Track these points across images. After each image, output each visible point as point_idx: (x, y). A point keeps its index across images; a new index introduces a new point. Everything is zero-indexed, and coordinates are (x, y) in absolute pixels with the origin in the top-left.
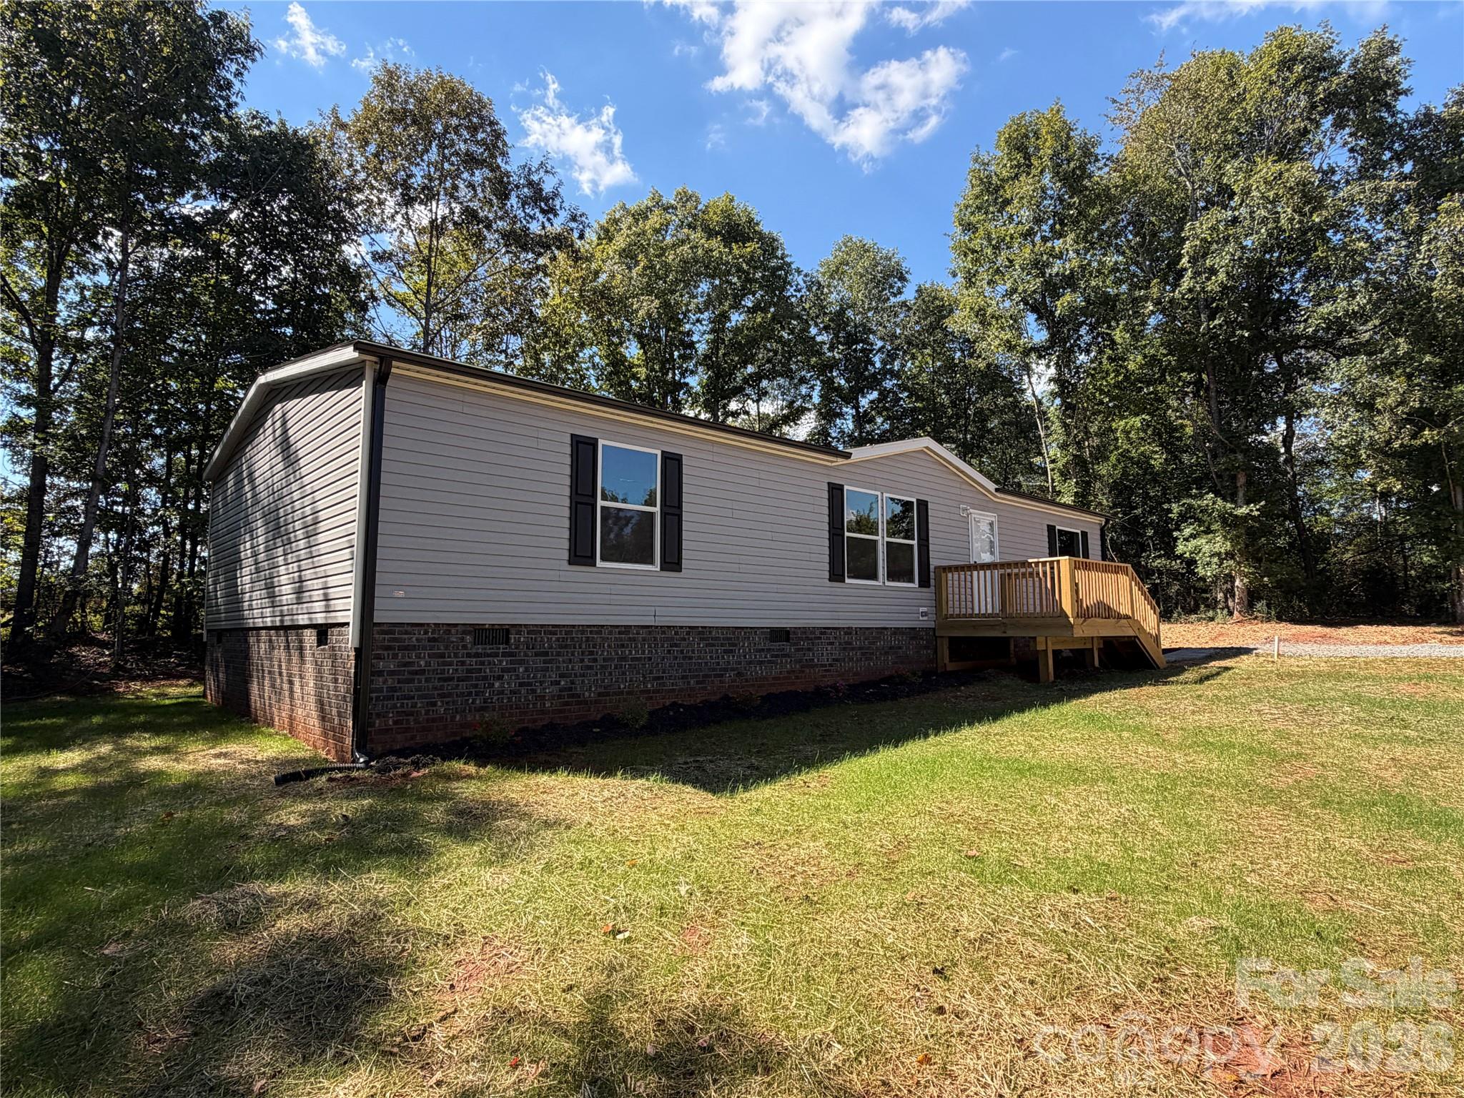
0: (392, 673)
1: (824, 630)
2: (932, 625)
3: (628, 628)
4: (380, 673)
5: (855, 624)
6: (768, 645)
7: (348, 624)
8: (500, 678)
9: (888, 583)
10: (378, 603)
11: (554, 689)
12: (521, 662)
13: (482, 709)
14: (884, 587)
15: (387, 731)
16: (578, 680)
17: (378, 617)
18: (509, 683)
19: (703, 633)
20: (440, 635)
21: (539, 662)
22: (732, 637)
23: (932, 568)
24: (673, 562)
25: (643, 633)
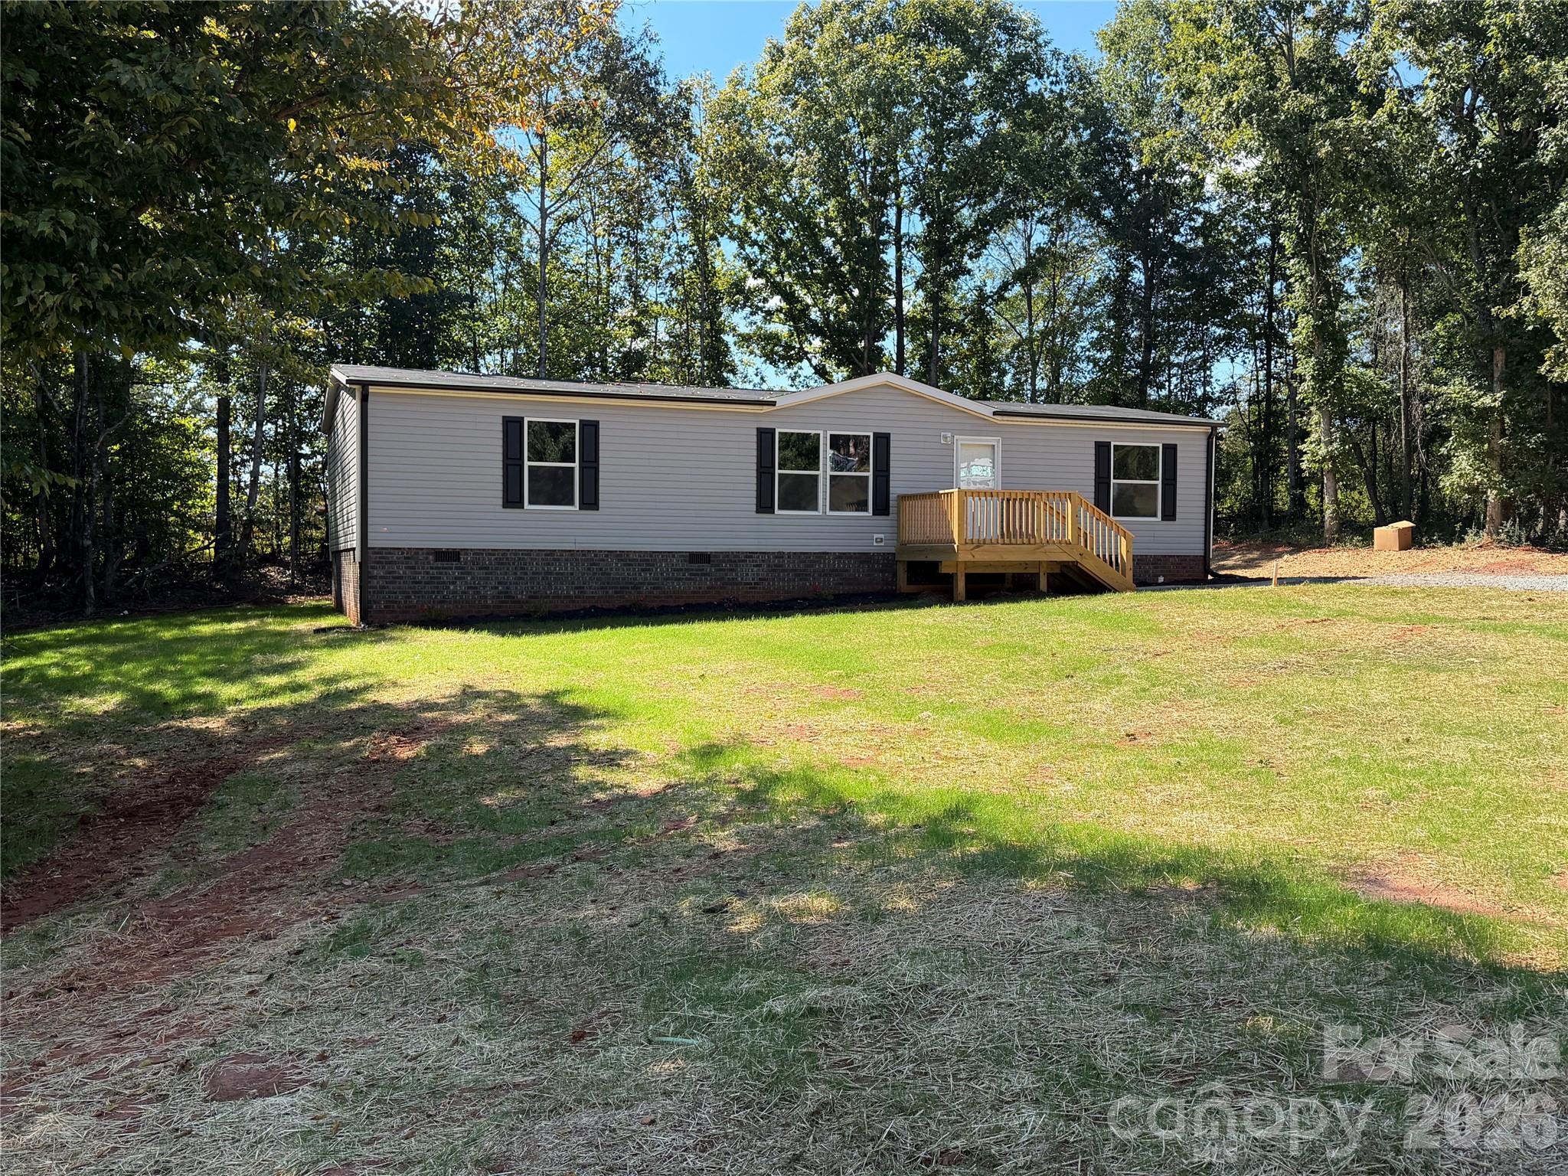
0: (382, 577)
1: (750, 555)
2: (892, 550)
3: (552, 552)
4: (375, 577)
5: (786, 550)
6: (687, 565)
7: (353, 549)
8: (454, 583)
9: (829, 513)
10: (370, 536)
11: (495, 592)
12: (468, 573)
13: (441, 602)
14: (824, 517)
15: (381, 611)
16: (513, 587)
17: (371, 544)
18: (460, 586)
19: (622, 556)
20: (411, 555)
21: (482, 573)
22: (649, 559)
23: (892, 497)
24: (590, 502)
25: (566, 556)
